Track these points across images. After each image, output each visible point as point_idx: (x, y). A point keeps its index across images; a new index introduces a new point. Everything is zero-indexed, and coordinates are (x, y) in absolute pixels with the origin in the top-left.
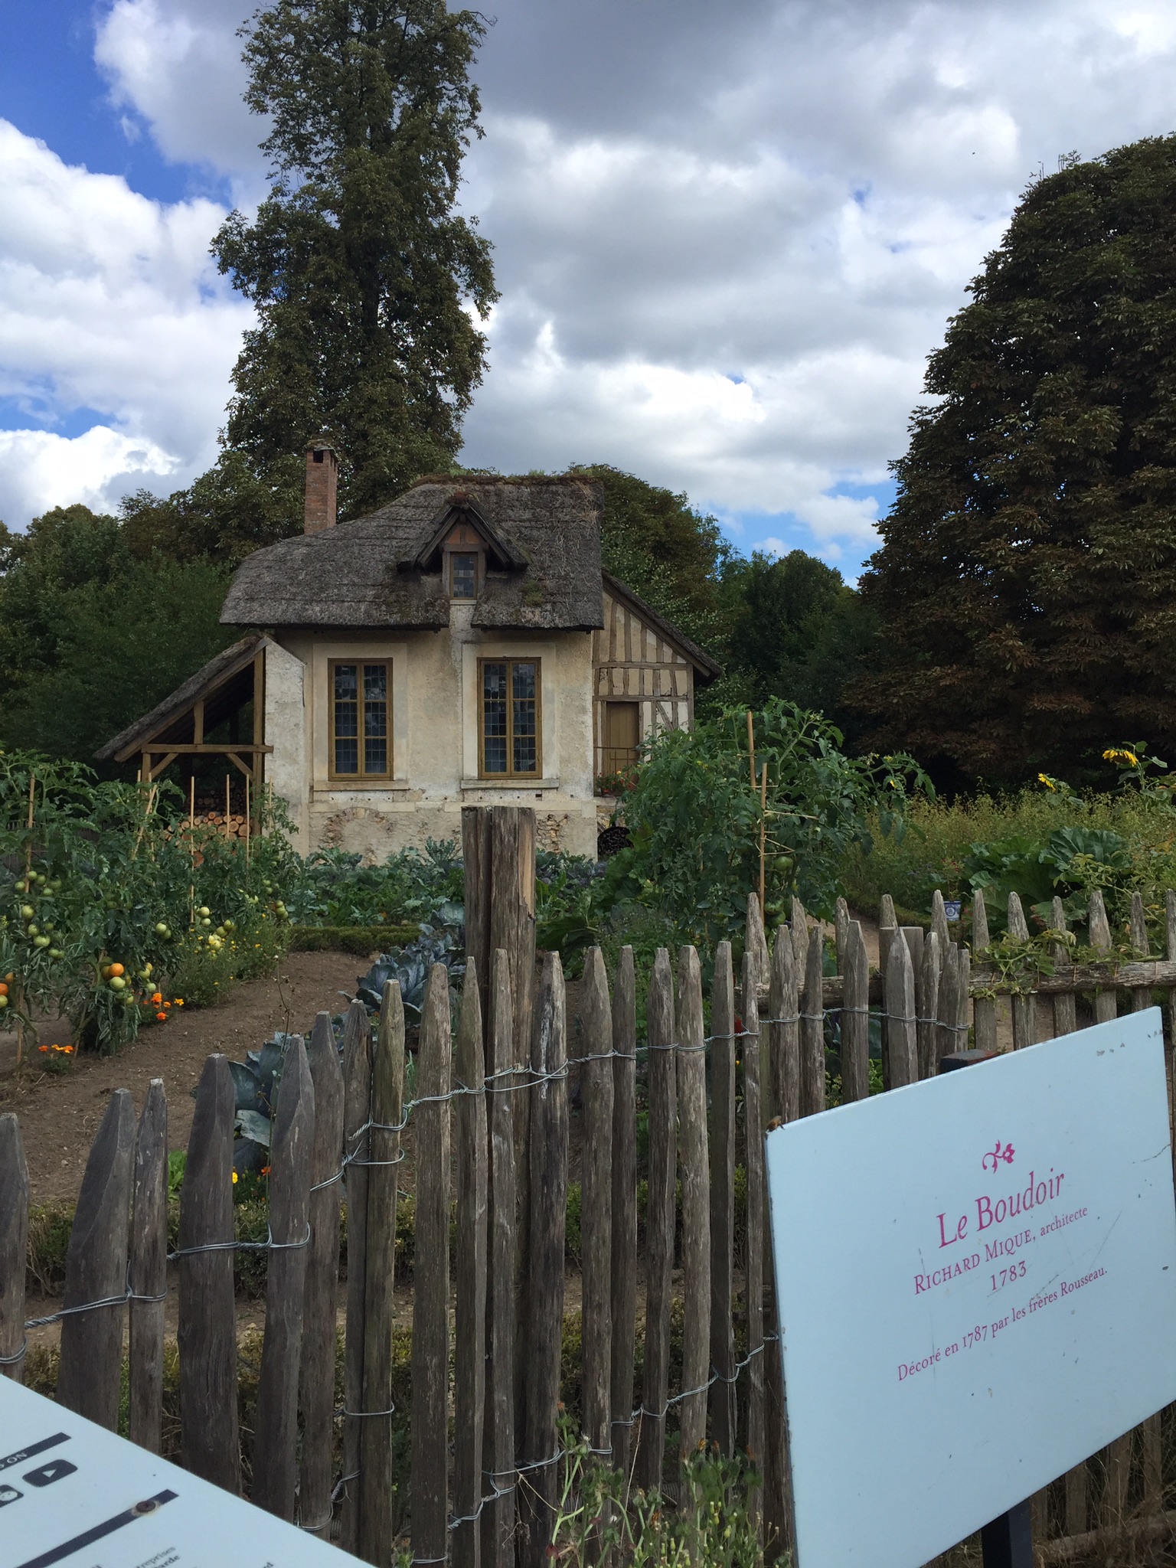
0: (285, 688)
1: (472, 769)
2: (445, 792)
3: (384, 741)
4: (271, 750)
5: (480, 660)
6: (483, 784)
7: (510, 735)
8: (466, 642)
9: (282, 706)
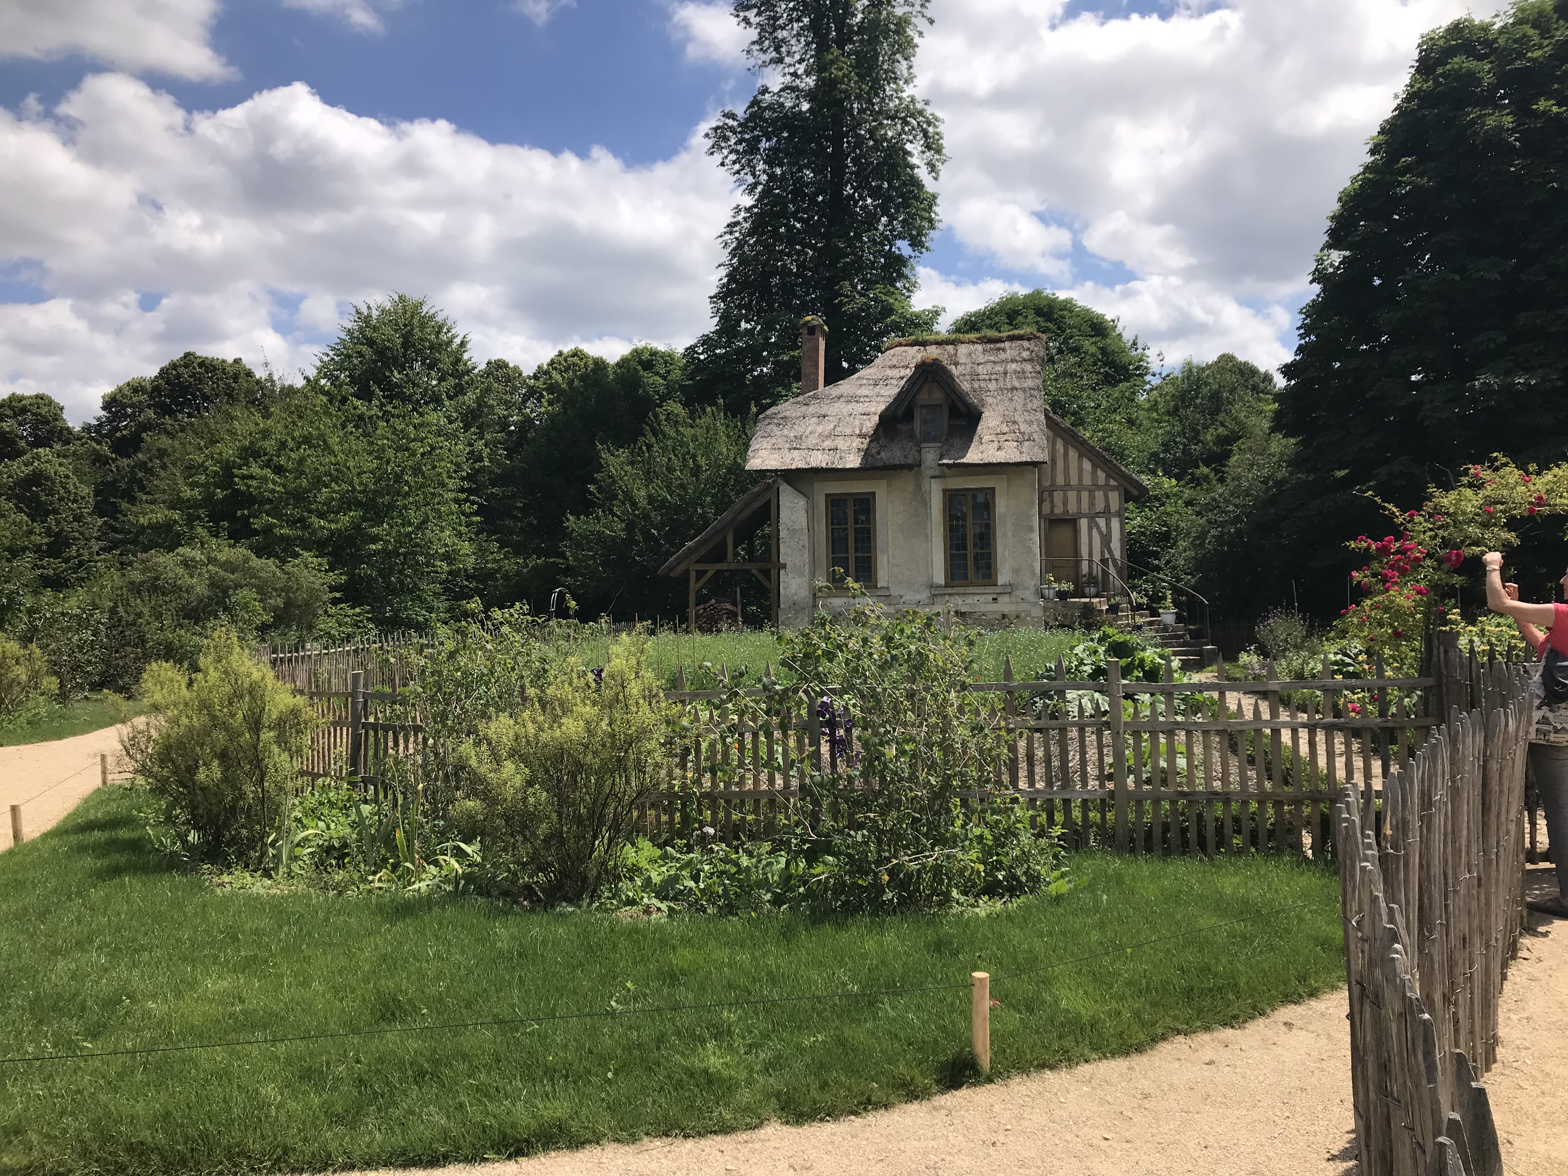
0: (794, 518)
1: (939, 578)
2: (918, 597)
3: (870, 557)
4: (784, 566)
5: (945, 491)
6: (949, 590)
7: (970, 552)
8: (933, 477)
9: (793, 532)
